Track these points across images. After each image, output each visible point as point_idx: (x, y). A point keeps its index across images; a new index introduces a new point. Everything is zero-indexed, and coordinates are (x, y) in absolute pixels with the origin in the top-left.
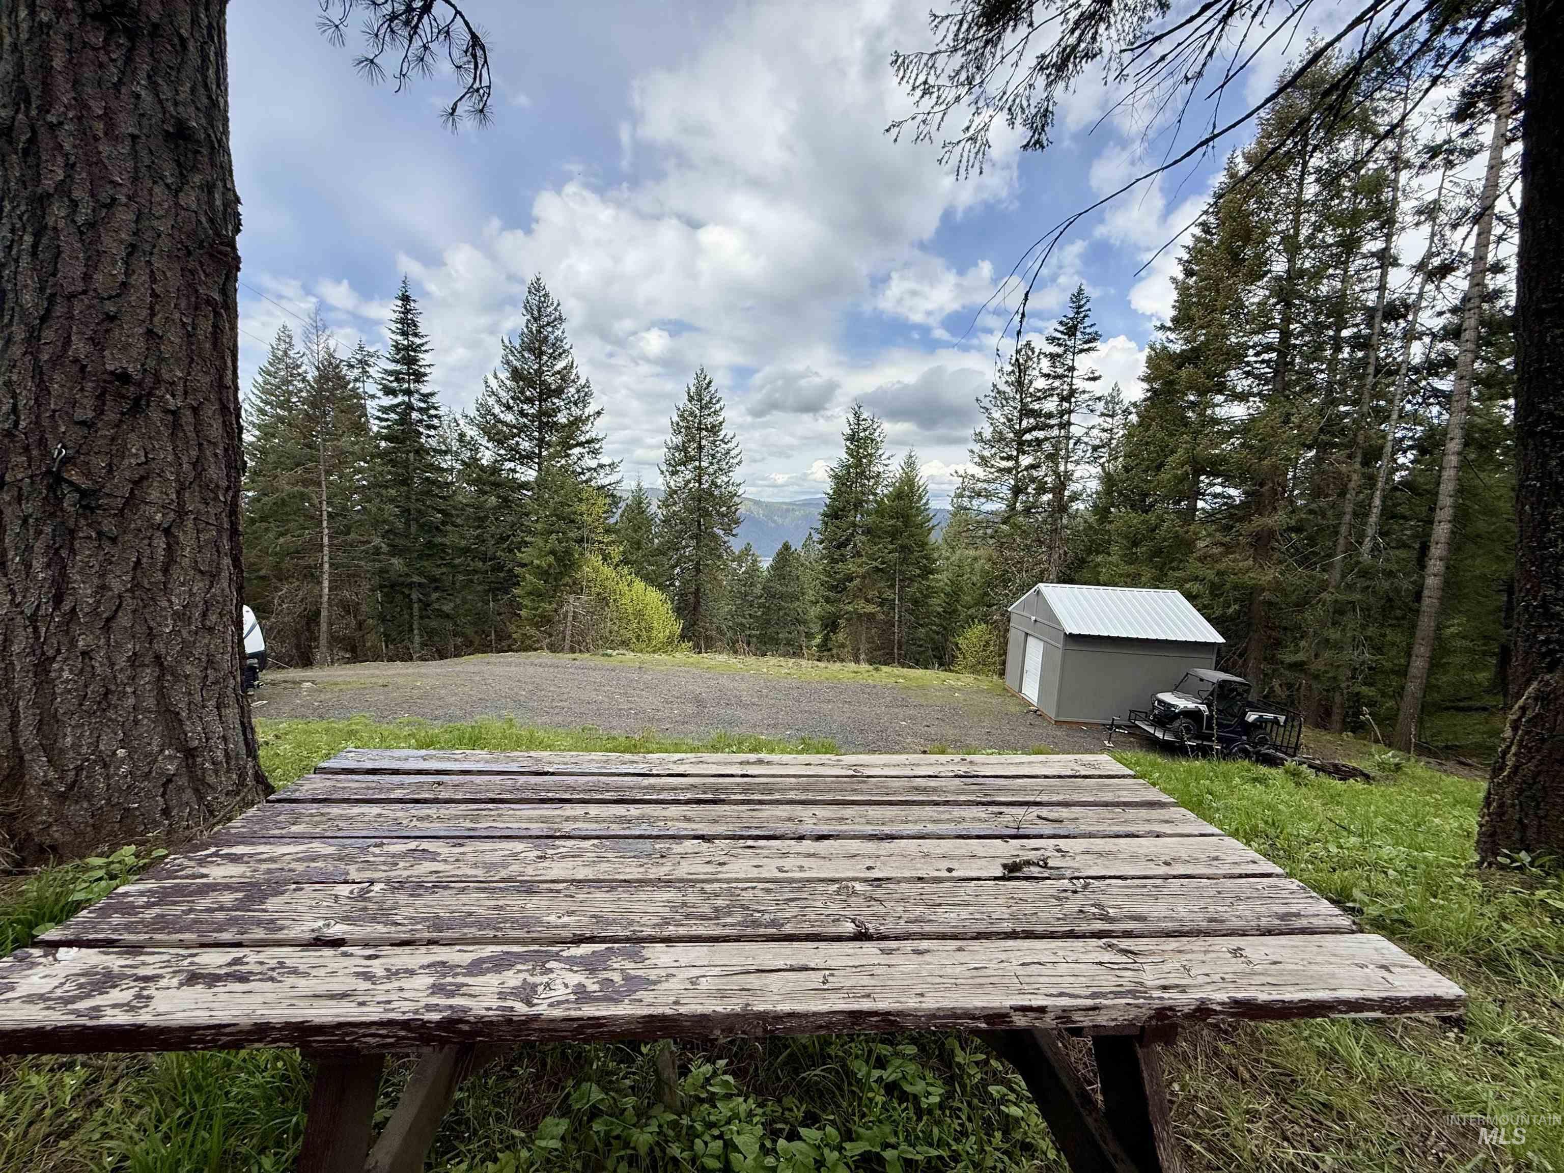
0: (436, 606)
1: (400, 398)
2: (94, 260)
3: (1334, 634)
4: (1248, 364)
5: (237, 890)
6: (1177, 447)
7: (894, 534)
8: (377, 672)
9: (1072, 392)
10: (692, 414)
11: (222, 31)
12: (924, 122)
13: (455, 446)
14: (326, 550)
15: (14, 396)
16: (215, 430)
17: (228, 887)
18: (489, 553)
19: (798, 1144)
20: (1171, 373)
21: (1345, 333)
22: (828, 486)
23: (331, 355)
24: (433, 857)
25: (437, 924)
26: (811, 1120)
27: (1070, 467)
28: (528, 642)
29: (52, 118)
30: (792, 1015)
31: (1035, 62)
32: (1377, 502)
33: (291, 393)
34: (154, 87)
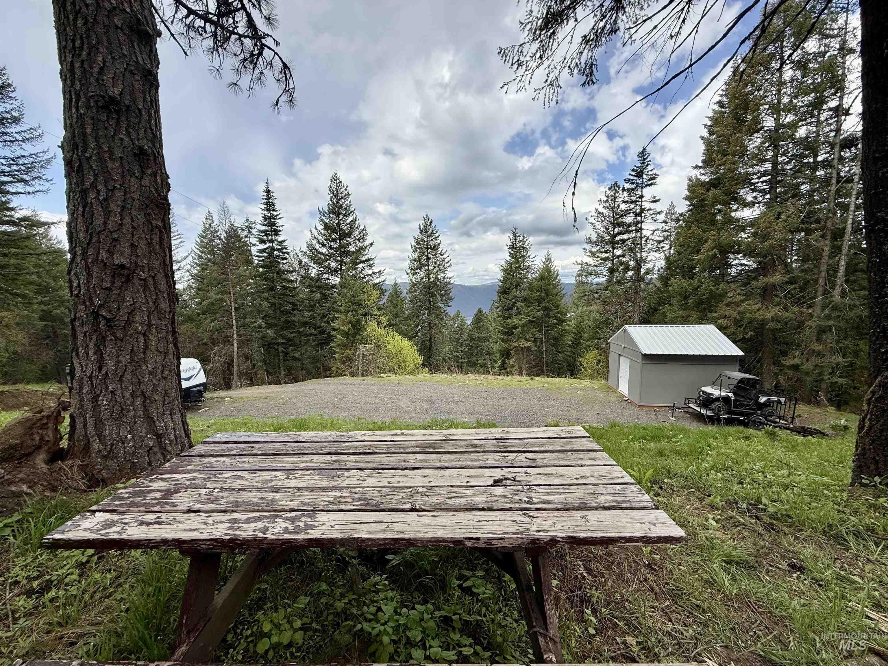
0: (291, 354)
1: (268, 245)
2: (107, 215)
3: (818, 347)
4: (754, 184)
5: (162, 491)
6: (708, 238)
7: (540, 301)
8: (262, 391)
9: (642, 210)
10: (422, 240)
11: (157, 101)
12: (520, 81)
13: (297, 267)
14: (235, 328)
15: (78, 279)
16: (163, 286)
17: (158, 491)
18: (318, 325)
19: (412, 612)
20: (702, 194)
21: (820, 159)
22: (500, 276)
23: (232, 225)
24: (241, 478)
25: (237, 504)
26: (425, 602)
27: (644, 254)
28: (340, 371)
29: (87, 155)
30: (369, 539)
31: (581, 40)
32: (843, 263)
33: (214, 246)
34: (128, 134)
